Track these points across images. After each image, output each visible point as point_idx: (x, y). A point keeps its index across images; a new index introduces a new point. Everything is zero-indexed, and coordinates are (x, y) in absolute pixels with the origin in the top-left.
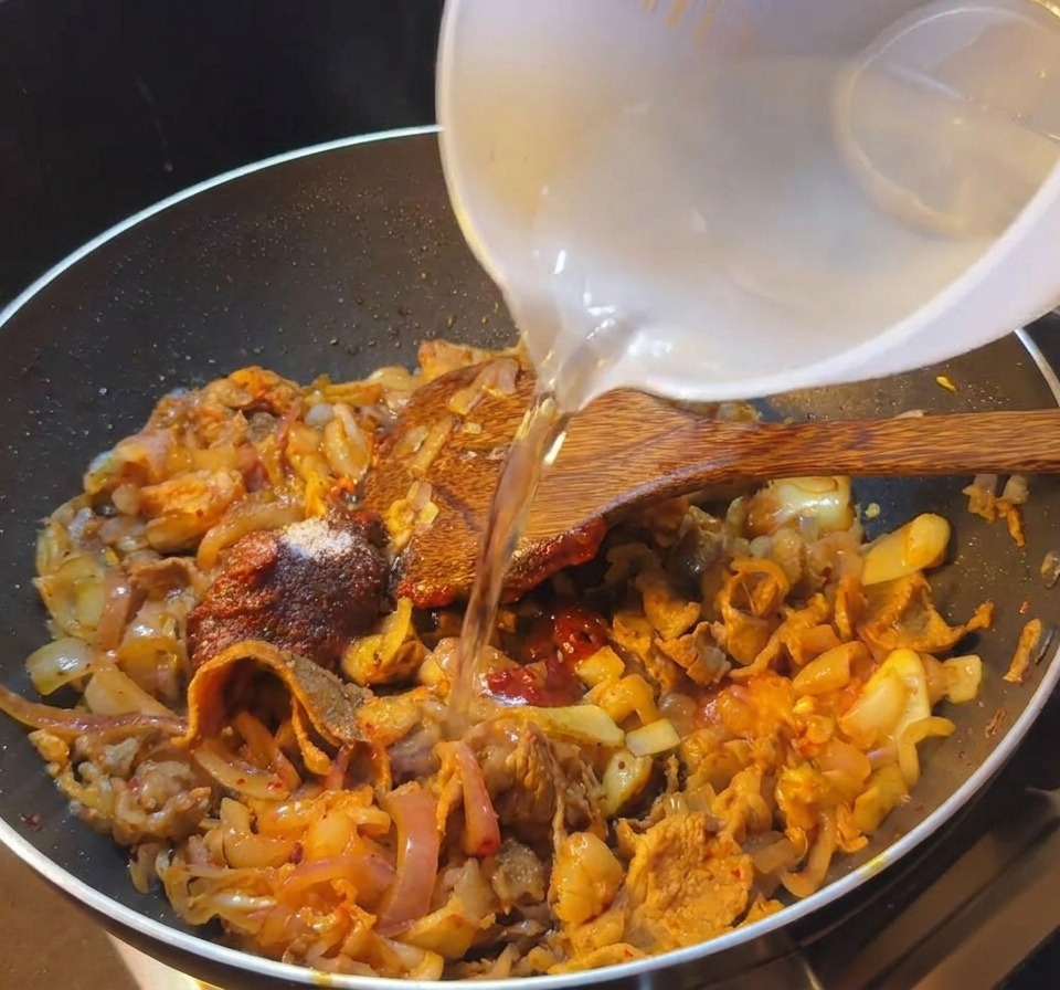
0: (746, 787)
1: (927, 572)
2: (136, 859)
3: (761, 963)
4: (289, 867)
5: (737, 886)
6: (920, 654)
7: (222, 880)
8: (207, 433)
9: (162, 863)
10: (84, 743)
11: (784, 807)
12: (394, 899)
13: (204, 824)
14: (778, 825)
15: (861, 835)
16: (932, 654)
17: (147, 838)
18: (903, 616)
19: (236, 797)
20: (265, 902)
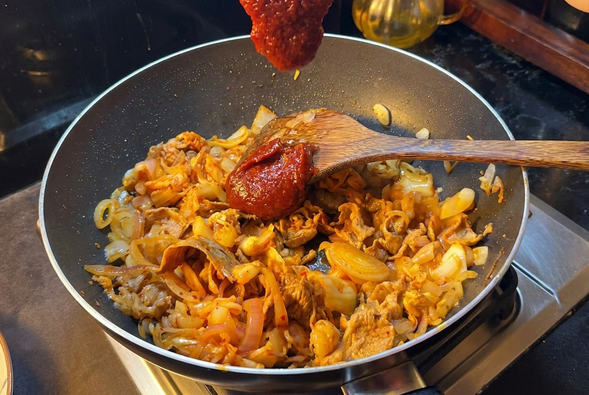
0: (391, 300)
1: (467, 212)
2: (141, 325)
3: (393, 367)
4: (202, 329)
5: (389, 339)
6: (464, 247)
7: (175, 333)
8: (171, 160)
9: (151, 326)
10: (120, 279)
11: (407, 308)
12: (245, 341)
13: (168, 311)
14: (405, 315)
15: (439, 318)
16: (469, 246)
17: (147, 317)
18: (457, 231)
19: (181, 300)
20: (193, 342)
